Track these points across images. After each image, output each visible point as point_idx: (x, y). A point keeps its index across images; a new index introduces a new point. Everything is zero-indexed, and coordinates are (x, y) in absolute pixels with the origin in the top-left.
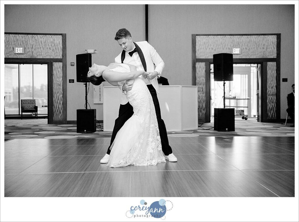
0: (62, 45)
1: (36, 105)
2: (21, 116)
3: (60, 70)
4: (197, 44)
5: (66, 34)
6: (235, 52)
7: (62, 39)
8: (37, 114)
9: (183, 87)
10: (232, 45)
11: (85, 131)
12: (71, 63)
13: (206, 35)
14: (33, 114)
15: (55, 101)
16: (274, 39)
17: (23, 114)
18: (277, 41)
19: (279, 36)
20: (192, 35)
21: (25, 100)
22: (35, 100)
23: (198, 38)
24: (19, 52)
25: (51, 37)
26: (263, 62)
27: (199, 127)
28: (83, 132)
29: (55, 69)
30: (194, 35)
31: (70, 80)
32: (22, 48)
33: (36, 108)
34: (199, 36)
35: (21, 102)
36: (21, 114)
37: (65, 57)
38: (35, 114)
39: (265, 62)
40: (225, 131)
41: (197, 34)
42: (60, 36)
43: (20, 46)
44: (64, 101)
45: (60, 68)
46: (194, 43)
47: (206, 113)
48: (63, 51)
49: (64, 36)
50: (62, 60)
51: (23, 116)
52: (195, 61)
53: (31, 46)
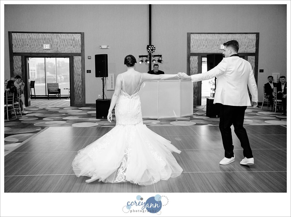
0: (81, 43)
1: (59, 88)
2: (47, 96)
3: (80, 62)
4: (191, 40)
5: (84, 33)
6: (222, 47)
7: (81, 37)
8: (60, 95)
9: (182, 81)
10: (220, 42)
11: (103, 117)
12: (88, 56)
13: (199, 33)
14: (57, 95)
15: (76, 87)
16: (254, 37)
17: (49, 95)
18: (256, 39)
19: (258, 35)
20: (188, 33)
21: (50, 84)
22: (58, 83)
23: (192, 36)
24: (47, 48)
25: (72, 35)
26: (244, 56)
27: (194, 113)
28: (101, 118)
29: (75, 61)
30: (189, 33)
31: (87, 71)
32: (49, 45)
33: (59, 90)
34: (193, 34)
35: (48, 85)
36: (47, 94)
37: (83, 51)
38: (59, 95)
39: (246, 56)
40: (215, 117)
41: (191, 32)
42: (79, 34)
43: (47, 43)
44: (83, 88)
45: (79, 60)
46: (189, 40)
47: (197, 98)
48: (81, 46)
49: (82, 34)
50: (81, 54)
51: (49, 96)
52: (190, 55)
53: (56, 43)
